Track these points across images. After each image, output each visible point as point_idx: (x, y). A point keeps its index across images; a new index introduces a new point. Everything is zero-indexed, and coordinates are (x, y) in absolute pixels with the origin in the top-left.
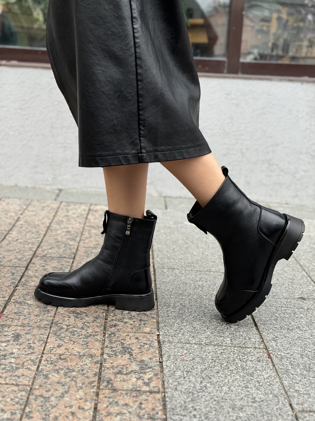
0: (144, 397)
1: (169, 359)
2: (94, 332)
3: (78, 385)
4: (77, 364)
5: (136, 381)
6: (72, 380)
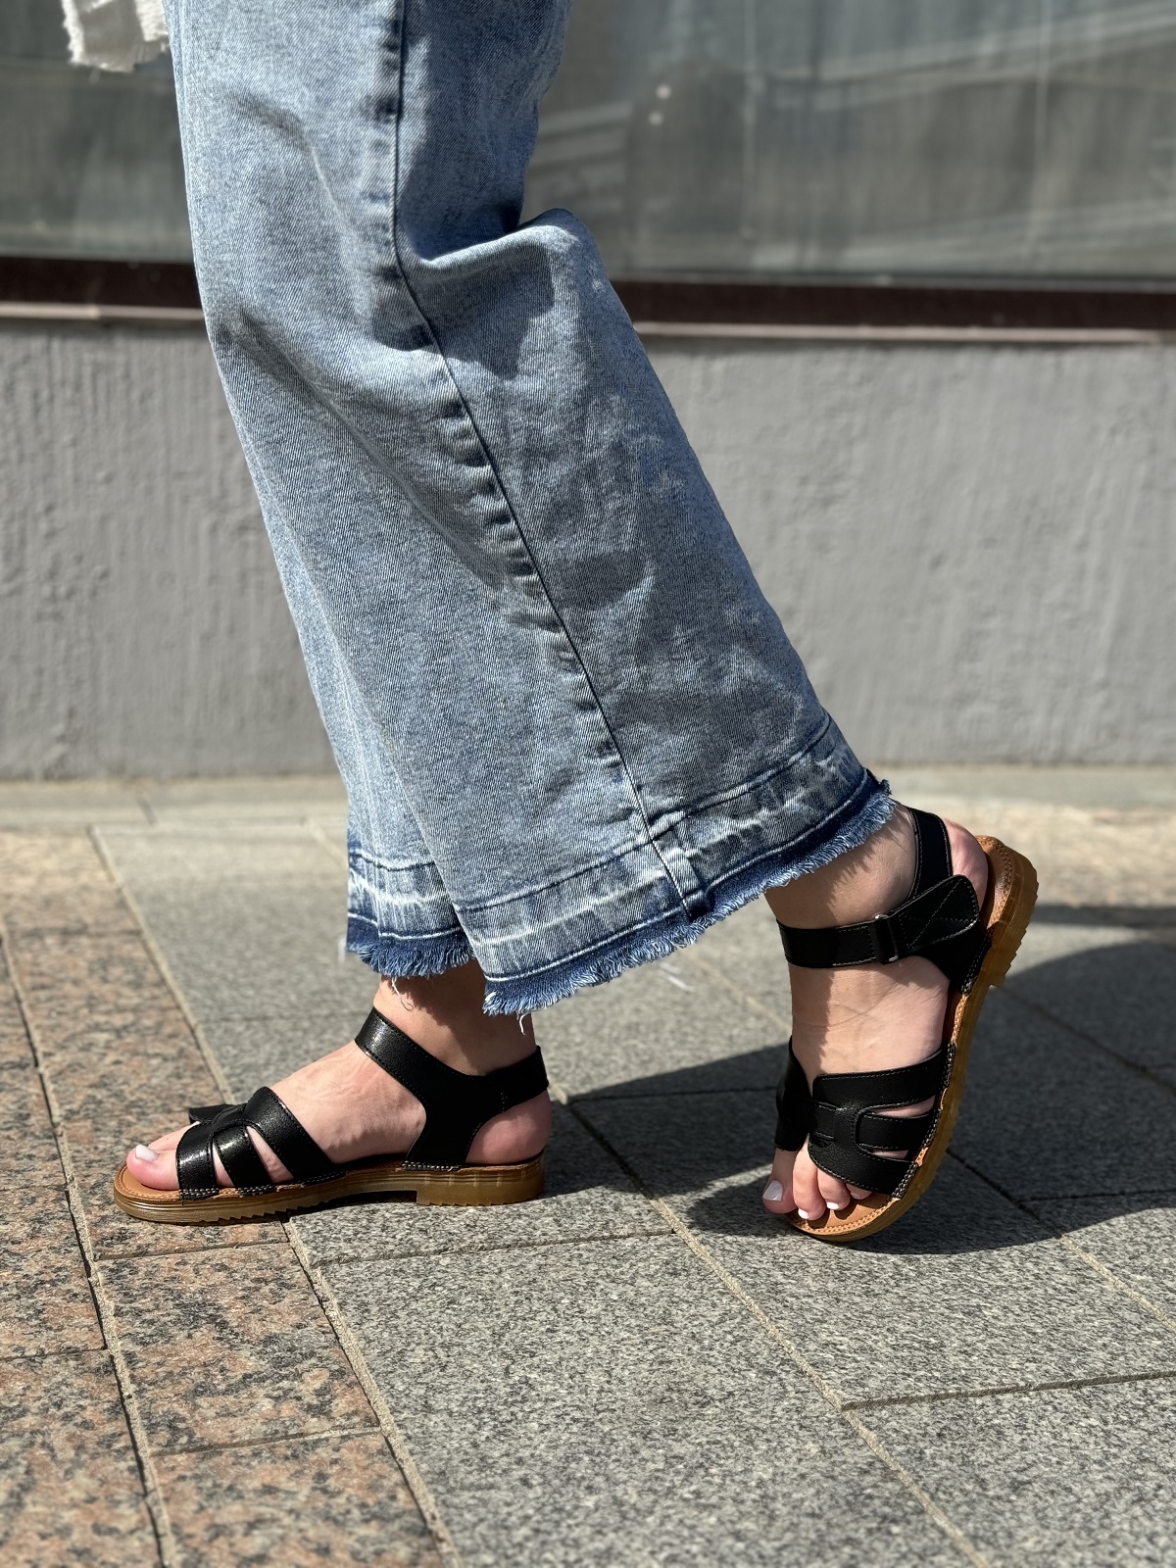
0: (324, 1453)
1: (366, 1314)
2: (49, 1271)
3: (60, 1456)
4: (29, 1387)
5: (274, 1406)
6: (32, 1444)
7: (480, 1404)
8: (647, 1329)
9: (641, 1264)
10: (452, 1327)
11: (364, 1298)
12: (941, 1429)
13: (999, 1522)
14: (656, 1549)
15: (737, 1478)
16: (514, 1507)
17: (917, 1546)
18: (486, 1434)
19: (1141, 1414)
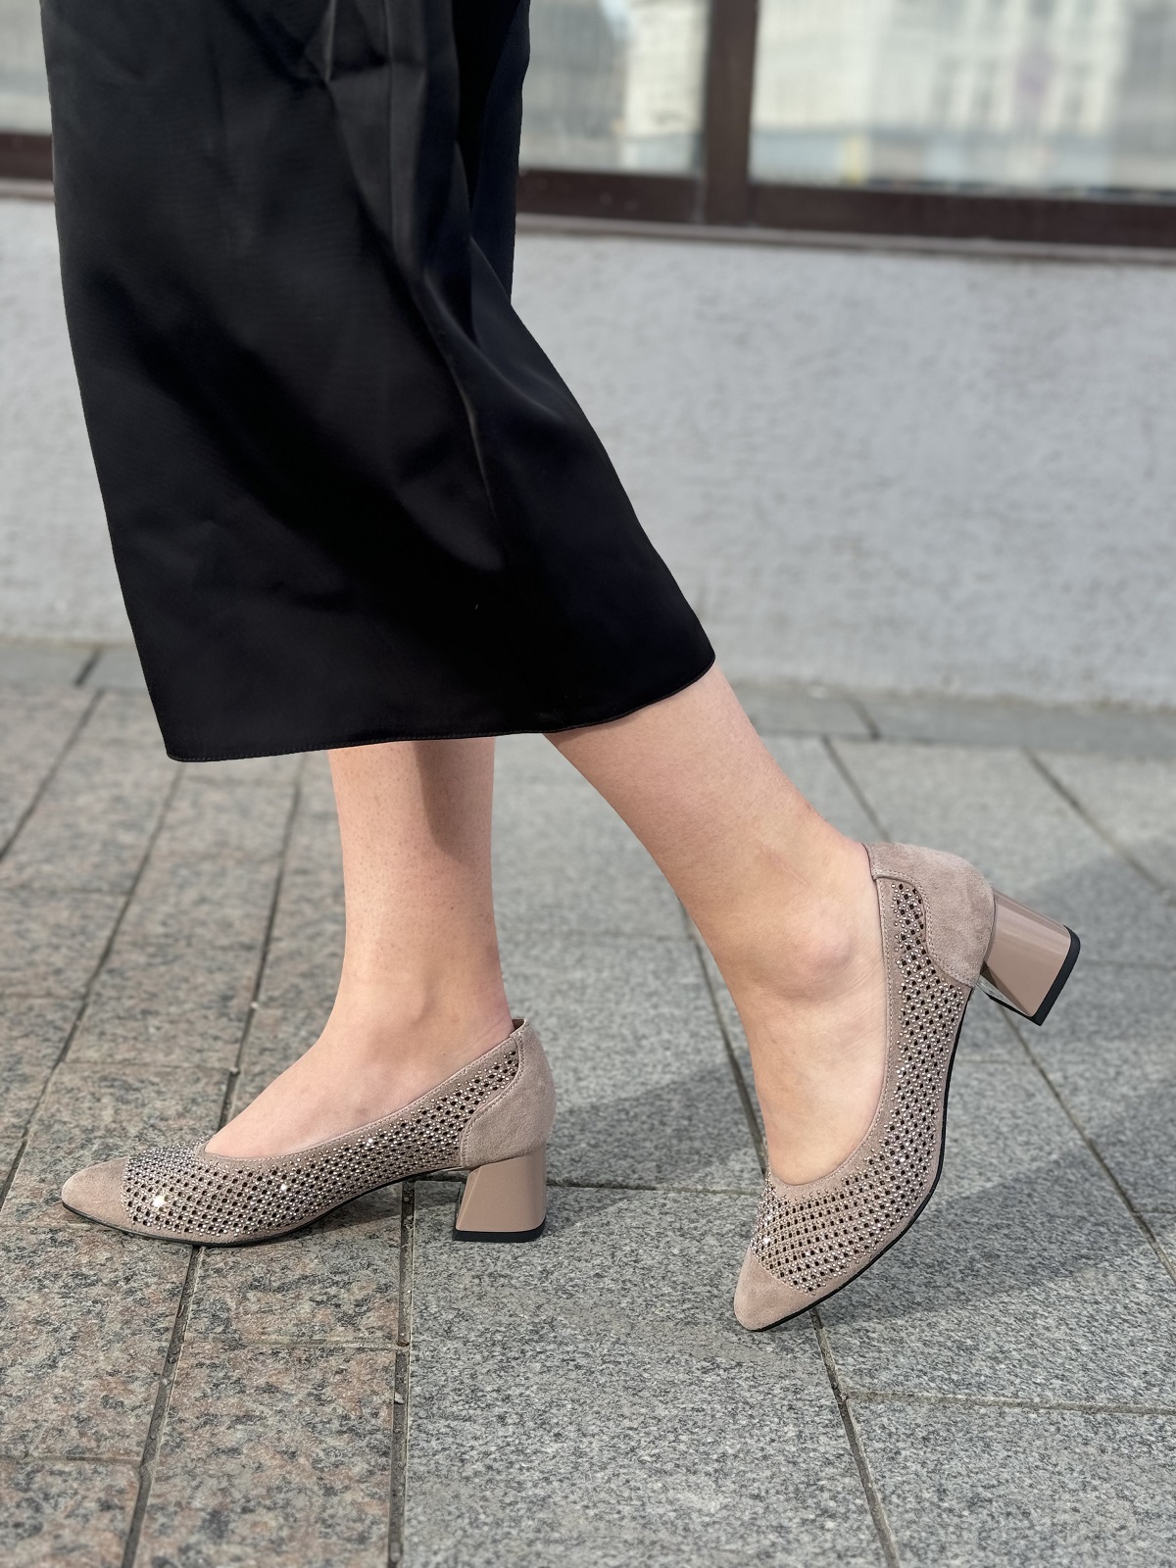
0: (334, 1362)
3: (107, 1327)
5: (313, 1310)
6: (89, 1312)
7: (498, 1337)
8: (691, 1288)
9: (718, 1222)
10: (509, 1258)
11: (442, 1218)
12: (929, 1433)
13: (938, 1535)
14: (591, 1504)
15: (702, 1449)
16: (481, 1442)
17: (841, 1544)
18: (489, 1367)
19: (1145, 1449)
